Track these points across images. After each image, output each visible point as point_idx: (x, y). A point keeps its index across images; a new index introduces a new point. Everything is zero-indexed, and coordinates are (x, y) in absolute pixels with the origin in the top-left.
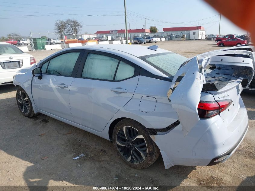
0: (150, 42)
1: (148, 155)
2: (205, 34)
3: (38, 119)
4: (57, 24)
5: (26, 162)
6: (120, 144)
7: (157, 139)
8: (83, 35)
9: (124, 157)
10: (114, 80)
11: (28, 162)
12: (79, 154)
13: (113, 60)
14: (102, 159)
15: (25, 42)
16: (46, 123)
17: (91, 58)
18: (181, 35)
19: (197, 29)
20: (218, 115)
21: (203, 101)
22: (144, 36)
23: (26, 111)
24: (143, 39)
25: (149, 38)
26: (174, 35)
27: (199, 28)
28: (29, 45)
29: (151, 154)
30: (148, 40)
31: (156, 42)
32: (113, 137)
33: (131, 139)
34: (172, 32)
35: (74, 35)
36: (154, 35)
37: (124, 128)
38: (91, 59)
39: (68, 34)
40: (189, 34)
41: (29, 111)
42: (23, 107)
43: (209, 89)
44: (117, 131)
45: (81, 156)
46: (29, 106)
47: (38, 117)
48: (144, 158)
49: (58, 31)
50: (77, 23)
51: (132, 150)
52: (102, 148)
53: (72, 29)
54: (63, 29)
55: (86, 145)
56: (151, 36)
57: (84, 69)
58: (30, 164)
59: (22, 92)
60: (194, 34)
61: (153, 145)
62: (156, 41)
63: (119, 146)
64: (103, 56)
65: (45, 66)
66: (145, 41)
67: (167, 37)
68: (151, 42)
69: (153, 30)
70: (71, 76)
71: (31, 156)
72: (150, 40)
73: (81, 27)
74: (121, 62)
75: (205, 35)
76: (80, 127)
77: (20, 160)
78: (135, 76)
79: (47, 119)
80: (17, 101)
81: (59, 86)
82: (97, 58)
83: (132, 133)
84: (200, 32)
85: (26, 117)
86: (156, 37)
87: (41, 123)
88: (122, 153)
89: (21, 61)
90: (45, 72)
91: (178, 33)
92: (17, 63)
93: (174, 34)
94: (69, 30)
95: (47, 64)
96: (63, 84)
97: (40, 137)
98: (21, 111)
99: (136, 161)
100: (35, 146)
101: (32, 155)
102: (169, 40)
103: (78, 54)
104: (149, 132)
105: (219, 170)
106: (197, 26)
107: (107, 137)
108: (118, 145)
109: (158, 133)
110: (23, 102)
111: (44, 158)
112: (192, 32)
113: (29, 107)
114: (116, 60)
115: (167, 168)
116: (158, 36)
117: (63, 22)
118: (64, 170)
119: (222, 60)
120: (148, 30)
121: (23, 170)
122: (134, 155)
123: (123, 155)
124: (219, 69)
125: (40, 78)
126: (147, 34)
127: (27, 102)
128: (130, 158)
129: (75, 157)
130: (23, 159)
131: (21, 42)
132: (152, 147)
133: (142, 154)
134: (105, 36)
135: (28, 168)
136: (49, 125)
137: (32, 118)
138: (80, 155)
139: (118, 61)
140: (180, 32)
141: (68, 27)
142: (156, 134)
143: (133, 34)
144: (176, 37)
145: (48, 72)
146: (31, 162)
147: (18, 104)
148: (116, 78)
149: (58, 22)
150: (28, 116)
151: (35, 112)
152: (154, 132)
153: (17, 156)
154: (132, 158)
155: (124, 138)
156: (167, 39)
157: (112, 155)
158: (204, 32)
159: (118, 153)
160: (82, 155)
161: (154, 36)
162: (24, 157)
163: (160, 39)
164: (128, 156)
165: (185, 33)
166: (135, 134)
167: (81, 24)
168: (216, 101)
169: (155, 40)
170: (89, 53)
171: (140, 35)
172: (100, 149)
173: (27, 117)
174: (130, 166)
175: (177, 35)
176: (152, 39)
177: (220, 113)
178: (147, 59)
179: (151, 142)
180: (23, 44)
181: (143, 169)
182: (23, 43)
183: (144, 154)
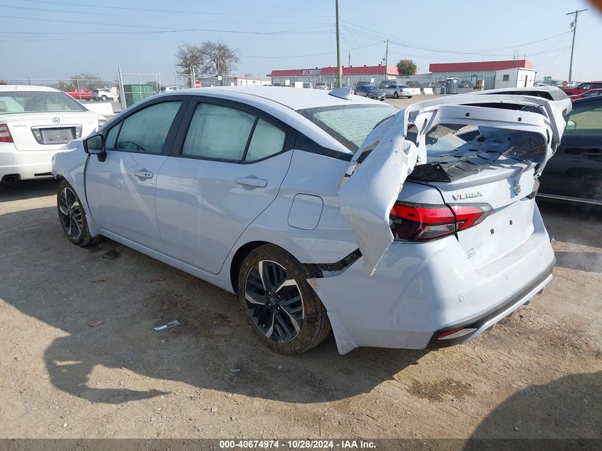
0: (396, 96)
1: (305, 323)
2: (533, 79)
3: (99, 249)
4: (182, 52)
5: (57, 329)
6: (252, 301)
7: (321, 287)
8: (240, 80)
9: (259, 327)
10: (243, 161)
11: (60, 330)
12: (169, 320)
13: (244, 116)
14: (216, 332)
15: (109, 95)
16: (115, 258)
17: (203, 112)
18: (474, 82)
19: (514, 67)
20: (453, 237)
21: (416, 203)
22: (383, 82)
23: (75, 232)
24: (378, 90)
25: (394, 87)
26: (455, 81)
27: (520, 64)
28: (116, 99)
29: (311, 320)
30: (392, 92)
31: (410, 97)
32: (240, 285)
33: (273, 289)
34: (452, 74)
35: (220, 78)
36: (408, 80)
37: (261, 263)
38: (201, 114)
39: (206, 76)
40: (494, 78)
41: (80, 231)
42: (69, 224)
43: (432, 177)
44: (245, 272)
45: (171, 325)
46: (81, 220)
47: (100, 246)
48: (297, 328)
49: (183, 70)
50: (228, 50)
51: (276, 312)
52: (221, 311)
53: (215, 65)
54: (195, 64)
55: (188, 305)
56: (400, 82)
57: (188, 137)
58: (63, 334)
59: (67, 190)
60: (506, 78)
61: (315, 301)
62: (410, 95)
63: (251, 305)
64: (225, 108)
65: (114, 132)
66: (384, 94)
67: (439, 85)
68: (398, 98)
69: (406, 69)
70: (162, 154)
71: (68, 318)
72: (396, 92)
73: (237, 60)
74: (260, 121)
75: (532, 82)
76: (177, 263)
77: (45, 325)
78: (285, 149)
79: (118, 250)
80: (59, 211)
81: (137, 176)
82: (213, 113)
83: (275, 275)
84: (522, 73)
85: (76, 246)
86: (411, 85)
87: (104, 258)
88: (256, 320)
89: (79, 127)
90: (112, 146)
91: (467, 76)
92: (70, 131)
93: (455, 79)
94: (208, 69)
95: (118, 127)
96: (145, 170)
97: (95, 284)
98: (66, 232)
99: (284, 335)
100: (81, 300)
101: (72, 317)
102: (442, 93)
103: (178, 105)
104: (307, 273)
105: (470, 369)
106: (515, 59)
107: (228, 287)
108: (248, 301)
109: (325, 273)
110: (69, 212)
111: (93, 325)
112: (500, 74)
113: (80, 222)
114: (250, 116)
115: (342, 351)
116: (416, 82)
117: (195, 48)
118: (129, 349)
119: (468, 115)
120: (392, 69)
121: (46, 343)
122: (280, 325)
123: (258, 324)
124: (481, 140)
125: (102, 157)
126: (390, 78)
127: (77, 212)
128: (270, 331)
129: (158, 326)
130: (50, 324)
131: (101, 93)
132: (313, 304)
133: (293, 320)
134: (289, 81)
135: (58, 340)
136: (120, 262)
137: (86, 247)
138: (171, 323)
139: (254, 118)
140: (472, 74)
141: (207, 61)
142: (320, 276)
143: (357, 79)
144: (461, 87)
145: (119, 147)
146: (66, 331)
147: (60, 217)
148: (247, 157)
149: (185, 49)
150: (80, 243)
151: (93, 233)
152: (316, 270)
153: (40, 318)
154: (275, 330)
155: (260, 286)
156: (438, 90)
157: (238, 325)
158: (531, 75)
159: (248, 319)
160: (176, 322)
161: (407, 83)
162: (52, 320)
163: (422, 90)
164: (267, 327)
165: (484, 76)
166: (282, 276)
167: (237, 55)
168: (448, 205)
169: (407, 91)
170: (199, 103)
171: (373, 80)
172: (216, 314)
173: (77, 244)
174: (270, 347)
175: (463, 82)
176: (401, 91)
177: (456, 231)
178: (315, 115)
179: (311, 294)
180: (104, 99)
181: (295, 354)
182: (105, 96)
183: (298, 321)
